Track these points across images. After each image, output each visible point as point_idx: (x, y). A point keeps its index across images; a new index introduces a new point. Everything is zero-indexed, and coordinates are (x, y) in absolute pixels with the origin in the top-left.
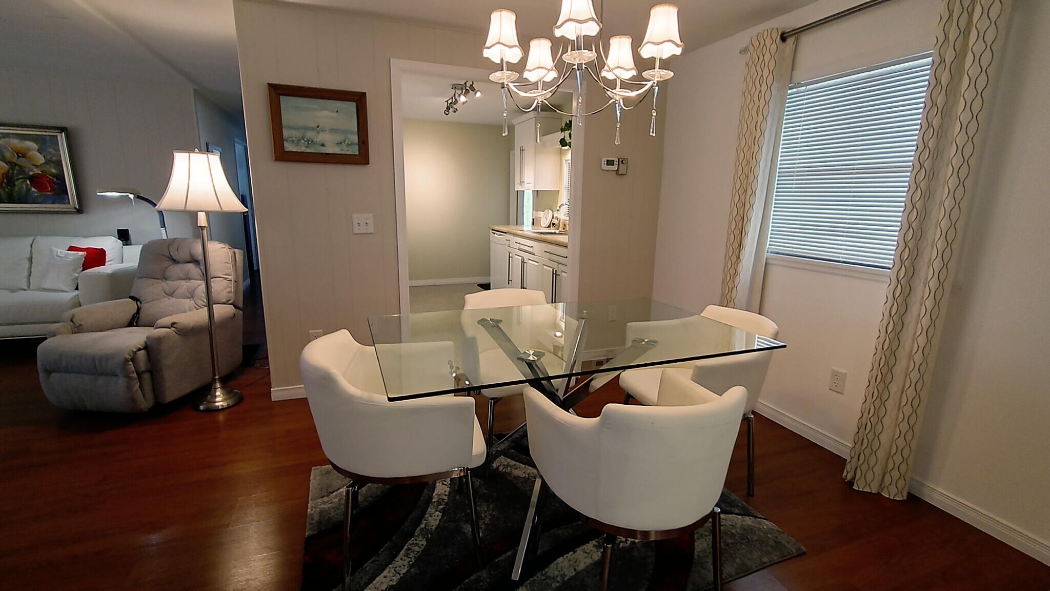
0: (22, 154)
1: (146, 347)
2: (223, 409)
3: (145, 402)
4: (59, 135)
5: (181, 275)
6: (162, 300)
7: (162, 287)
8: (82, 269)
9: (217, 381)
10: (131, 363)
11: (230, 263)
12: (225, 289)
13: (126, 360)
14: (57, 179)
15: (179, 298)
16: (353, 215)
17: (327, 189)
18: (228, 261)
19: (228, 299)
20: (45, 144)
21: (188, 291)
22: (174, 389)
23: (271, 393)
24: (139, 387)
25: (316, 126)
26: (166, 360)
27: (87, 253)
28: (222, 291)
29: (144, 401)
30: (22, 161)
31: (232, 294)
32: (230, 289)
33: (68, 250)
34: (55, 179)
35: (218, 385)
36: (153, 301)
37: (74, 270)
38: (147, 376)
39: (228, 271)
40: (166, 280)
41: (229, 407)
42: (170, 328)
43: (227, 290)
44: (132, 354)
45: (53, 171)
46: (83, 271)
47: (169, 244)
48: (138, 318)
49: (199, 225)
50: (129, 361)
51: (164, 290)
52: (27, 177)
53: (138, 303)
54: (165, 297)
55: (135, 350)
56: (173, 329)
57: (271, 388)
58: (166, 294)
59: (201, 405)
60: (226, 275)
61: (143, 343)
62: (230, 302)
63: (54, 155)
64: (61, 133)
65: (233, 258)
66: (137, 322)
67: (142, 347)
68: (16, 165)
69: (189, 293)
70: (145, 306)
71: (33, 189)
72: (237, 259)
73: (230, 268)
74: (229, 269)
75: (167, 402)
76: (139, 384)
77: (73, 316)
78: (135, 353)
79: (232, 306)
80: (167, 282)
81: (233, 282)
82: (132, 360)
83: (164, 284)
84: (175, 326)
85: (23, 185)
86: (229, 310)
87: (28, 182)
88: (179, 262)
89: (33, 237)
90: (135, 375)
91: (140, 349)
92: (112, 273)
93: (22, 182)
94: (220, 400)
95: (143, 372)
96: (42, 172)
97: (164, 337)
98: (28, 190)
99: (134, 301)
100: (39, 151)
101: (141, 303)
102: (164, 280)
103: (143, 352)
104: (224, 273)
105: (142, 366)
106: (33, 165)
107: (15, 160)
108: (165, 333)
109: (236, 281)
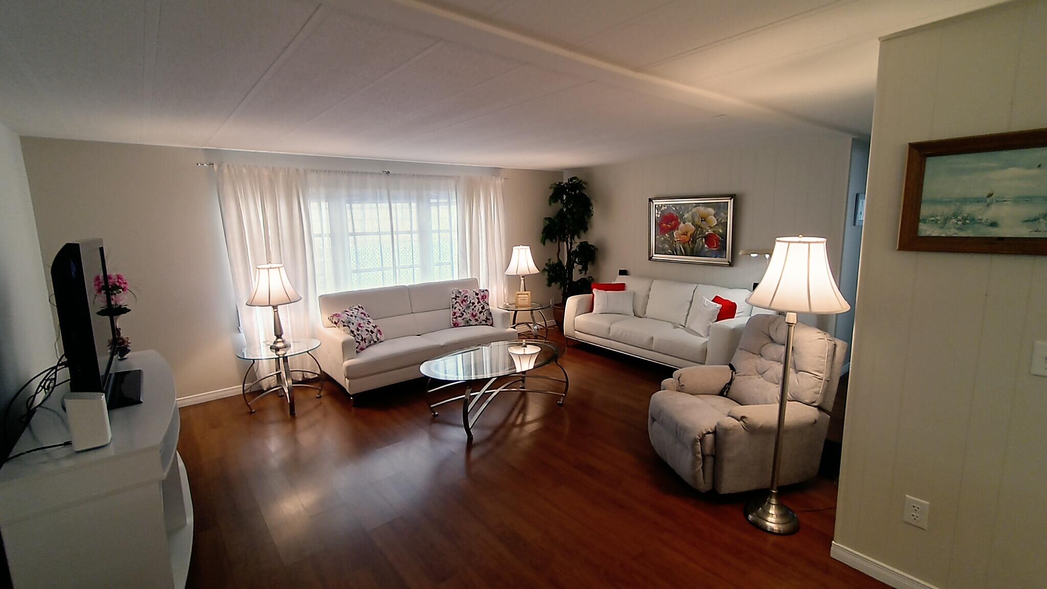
0: (704, 219)
1: (714, 432)
2: (772, 532)
3: (704, 485)
4: (729, 201)
5: (775, 357)
6: (753, 377)
7: (756, 363)
8: (716, 319)
9: (773, 496)
10: (699, 443)
11: (825, 359)
12: (812, 388)
13: (695, 440)
14: (722, 238)
15: (767, 381)
16: (1039, 343)
17: (986, 295)
18: (822, 355)
19: (814, 401)
20: (720, 209)
21: (776, 376)
22: (731, 483)
23: (831, 546)
24: (702, 467)
25: (986, 196)
26: (730, 453)
27: (723, 306)
28: (808, 389)
29: (703, 483)
30: (703, 224)
31: (819, 394)
32: (818, 389)
33: (713, 301)
34: (720, 238)
35: (774, 501)
36: (745, 375)
37: (711, 320)
38: (710, 460)
39: (821, 368)
40: (762, 356)
41: (779, 534)
42: (738, 421)
43: (815, 390)
44: (701, 436)
45: (721, 231)
46: (717, 321)
47: (770, 322)
48: (729, 389)
49: (786, 321)
50: (698, 442)
51: (756, 367)
52: (704, 236)
53: (734, 373)
54: (756, 374)
55: (705, 432)
56: (742, 422)
57: (833, 540)
58: (758, 372)
59: (750, 514)
60: (817, 371)
61: (713, 428)
62: (814, 404)
63: (723, 218)
64: (731, 199)
65: (831, 353)
66: (727, 392)
67: (711, 431)
68: (699, 227)
69: (777, 378)
70: (737, 379)
71: (706, 246)
72: (837, 353)
73: (824, 365)
74: (822, 365)
75: (722, 493)
76: (701, 465)
77: (681, 375)
78: (704, 435)
79: (816, 409)
80: (762, 359)
81: (823, 381)
82: (701, 440)
83: (758, 361)
84: (744, 420)
85: (701, 242)
86: (811, 413)
87: (704, 240)
88: (776, 342)
89: (696, 285)
90: (700, 456)
91: (709, 433)
92: (734, 329)
93: (701, 240)
94: (772, 520)
95: (707, 455)
96: (713, 232)
97: (731, 429)
98: (703, 246)
99: (731, 370)
100: (715, 216)
101: (736, 373)
102: (760, 356)
103: (711, 435)
104: (816, 369)
105: (708, 450)
106: (709, 227)
107: (699, 223)
108: (732, 425)
109: (828, 381)
